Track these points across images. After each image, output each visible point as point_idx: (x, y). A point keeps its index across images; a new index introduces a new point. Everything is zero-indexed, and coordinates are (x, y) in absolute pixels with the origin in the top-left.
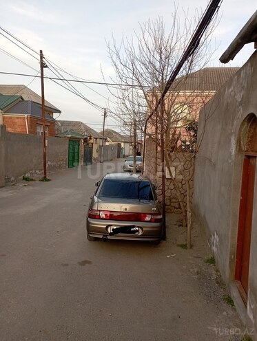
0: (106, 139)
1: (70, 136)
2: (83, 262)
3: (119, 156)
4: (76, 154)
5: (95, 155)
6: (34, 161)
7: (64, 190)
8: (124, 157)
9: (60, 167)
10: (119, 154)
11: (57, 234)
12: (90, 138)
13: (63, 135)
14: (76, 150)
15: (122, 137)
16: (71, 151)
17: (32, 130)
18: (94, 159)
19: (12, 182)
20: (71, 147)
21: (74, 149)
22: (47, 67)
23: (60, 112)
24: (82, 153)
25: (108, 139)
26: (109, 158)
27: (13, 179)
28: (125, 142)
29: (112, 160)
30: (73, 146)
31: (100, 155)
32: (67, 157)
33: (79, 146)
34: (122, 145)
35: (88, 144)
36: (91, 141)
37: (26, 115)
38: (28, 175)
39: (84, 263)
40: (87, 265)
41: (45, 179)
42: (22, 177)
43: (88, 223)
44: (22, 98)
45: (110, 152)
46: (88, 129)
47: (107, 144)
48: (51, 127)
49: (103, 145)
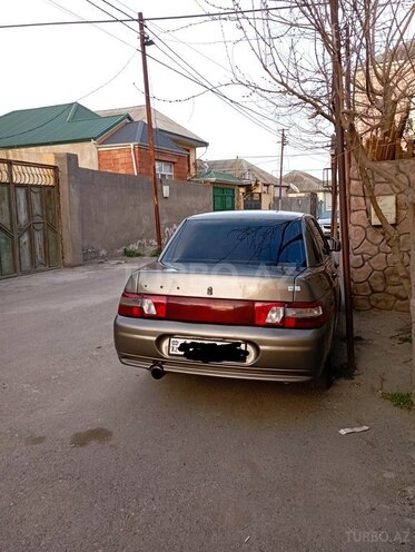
0: (289, 187)
1: (213, 179)
6: (144, 222)
10: (315, 211)
12: (256, 185)
13: (202, 180)
14: (228, 206)
16: (218, 207)
17: (144, 170)
19: (103, 257)
20: (217, 198)
21: (224, 204)
22: (151, 43)
23: (205, 144)
25: (292, 186)
27: (103, 252)
28: (325, 192)
30: (223, 197)
33: (233, 197)
34: (320, 196)
35: (252, 195)
36: (259, 190)
37: (132, 145)
38: (134, 247)
42: (121, 250)
43: (118, 328)
44: (129, 118)
46: (251, 169)
47: (290, 195)
48: (179, 165)
49: (280, 197)
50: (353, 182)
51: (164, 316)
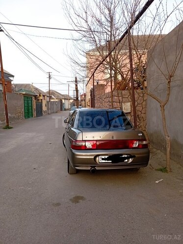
0: (51, 97)
1: (24, 93)
2: (74, 198)
3: (61, 110)
4: (30, 108)
5: (44, 108)
7: (27, 134)
8: (65, 110)
9: (18, 118)
10: (62, 107)
11: (34, 171)
12: (40, 96)
13: (19, 93)
14: (30, 105)
15: (63, 95)
16: (26, 105)
18: (44, 112)
20: (26, 102)
21: (28, 104)
23: (13, 76)
24: (34, 107)
25: (53, 97)
26: (55, 110)
28: (65, 99)
29: (57, 112)
30: (27, 101)
31: (48, 109)
32: (23, 110)
33: (32, 101)
34: (63, 100)
35: (38, 100)
36: (41, 98)
39: (77, 199)
40: (81, 201)
41: (8, 127)
43: (73, 155)
45: (55, 106)
47: (52, 100)
48: (8, 86)
49: (49, 101)
50: (115, 97)
51: (95, 148)
